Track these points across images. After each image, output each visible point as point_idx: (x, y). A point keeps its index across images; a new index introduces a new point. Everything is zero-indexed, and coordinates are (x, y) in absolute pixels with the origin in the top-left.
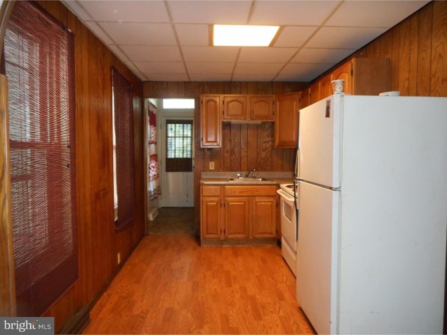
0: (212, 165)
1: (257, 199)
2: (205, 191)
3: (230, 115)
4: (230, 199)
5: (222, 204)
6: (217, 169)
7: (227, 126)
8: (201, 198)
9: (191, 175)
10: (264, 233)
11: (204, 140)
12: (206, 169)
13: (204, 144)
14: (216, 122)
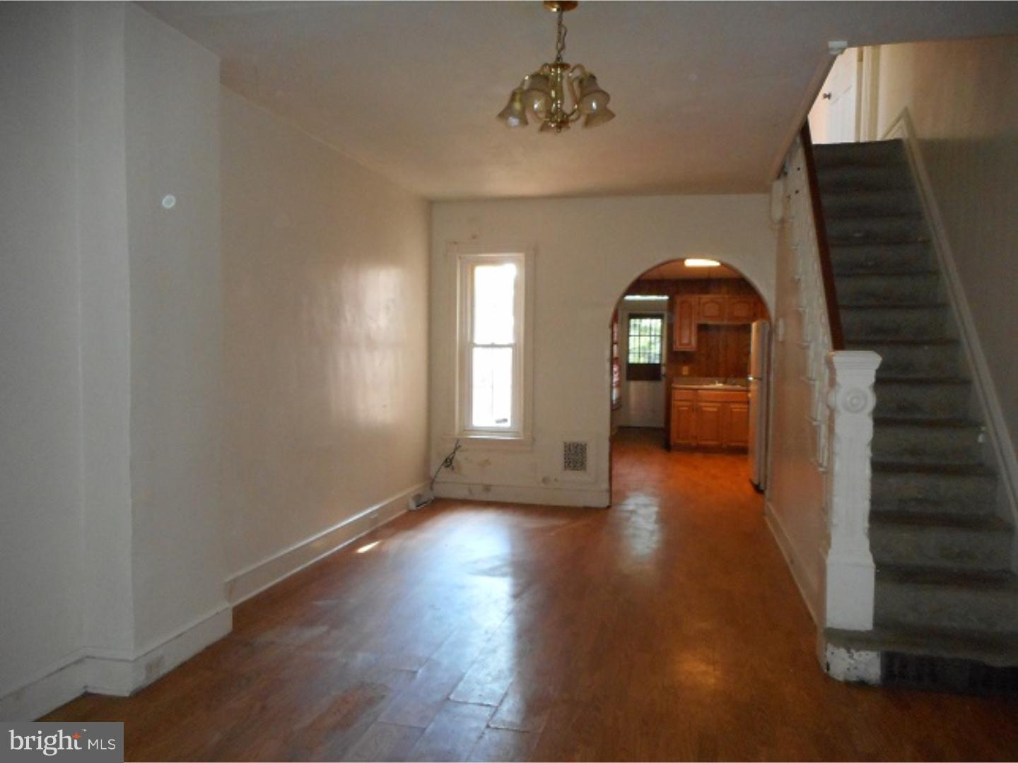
0: (685, 370)
1: (732, 406)
2: (677, 395)
3: (706, 317)
4: (703, 404)
5: (695, 409)
6: (690, 375)
7: (702, 328)
8: (673, 402)
9: (661, 386)
10: (739, 442)
11: (678, 343)
12: (679, 374)
13: (677, 347)
14: (690, 324)
